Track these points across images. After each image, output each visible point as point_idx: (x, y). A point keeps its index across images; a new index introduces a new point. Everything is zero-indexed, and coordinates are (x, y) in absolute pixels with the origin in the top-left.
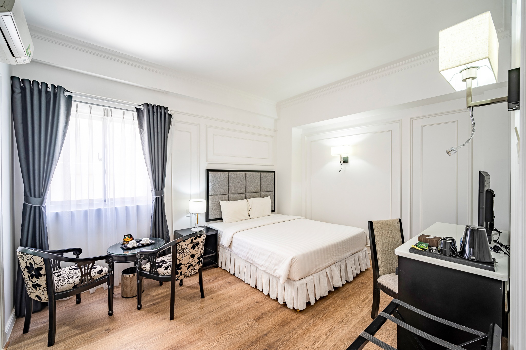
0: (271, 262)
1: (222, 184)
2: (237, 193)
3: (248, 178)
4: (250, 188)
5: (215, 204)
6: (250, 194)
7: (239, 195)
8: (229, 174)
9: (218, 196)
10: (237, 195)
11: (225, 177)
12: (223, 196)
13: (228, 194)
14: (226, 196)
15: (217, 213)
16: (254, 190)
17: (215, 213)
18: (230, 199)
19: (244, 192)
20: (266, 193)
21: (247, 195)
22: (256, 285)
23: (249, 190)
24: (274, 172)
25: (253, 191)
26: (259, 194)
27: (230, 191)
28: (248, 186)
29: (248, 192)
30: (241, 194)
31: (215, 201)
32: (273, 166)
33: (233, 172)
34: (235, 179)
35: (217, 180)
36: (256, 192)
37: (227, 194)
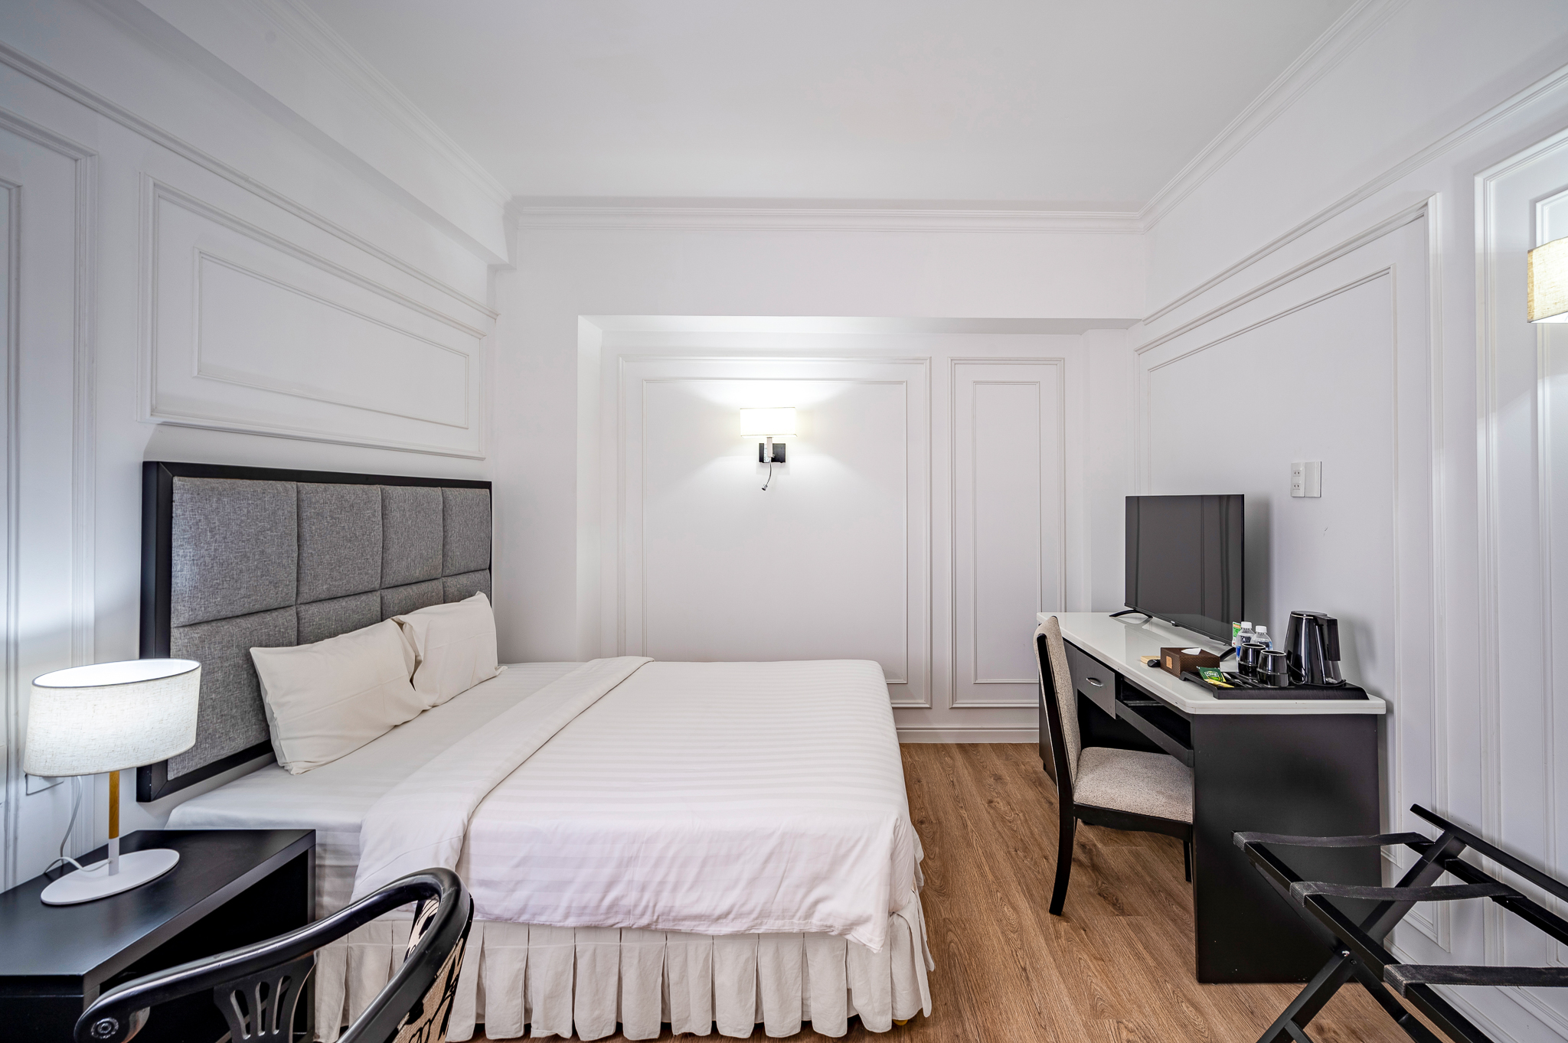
0: (781, 882)
1: (262, 552)
2: (344, 593)
3: (395, 515)
4: (404, 563)
5: (219, 675)
6: (403, 592)
7: (352, 603)
8: (303, 496)
9: (234, 622)
10: (343, 603)
11: (280, 512)
12: (268, 617)
13: (300, 601)
14: (285, 619)
15: (234, 725)
16: (417, 571)
17: (215, 730)
18: (307, 630)
19: (377, 585)
20: (464, 580)
21: (392, 595)
22: (663, 1024)
23: (399, 570)
24: (487, 485)
25: (417, 573)
26: (437, 585)
27: (304, 589)
28: (394, 549)
29: (393, 582)
30: (364, 597)
31: (217, 654)
32: (482, 459)
33: (323, 486)
34: (332, 518)
35: (235, 528)
36: (427, 578)
37: (287, 603)
